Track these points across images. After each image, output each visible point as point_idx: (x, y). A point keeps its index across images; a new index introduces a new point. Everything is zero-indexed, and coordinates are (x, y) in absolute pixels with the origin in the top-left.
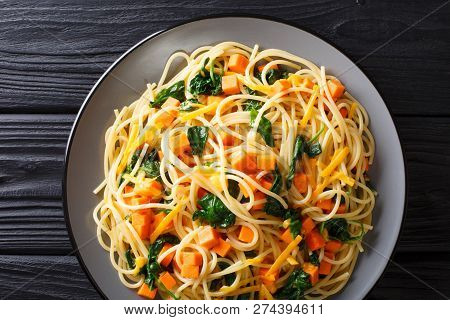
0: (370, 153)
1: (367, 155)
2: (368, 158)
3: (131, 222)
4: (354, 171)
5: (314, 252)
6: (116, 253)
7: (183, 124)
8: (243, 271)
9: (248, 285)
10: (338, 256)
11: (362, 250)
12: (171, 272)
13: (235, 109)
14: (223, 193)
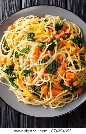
0: (33, 16)
1: (34, 17)
2: (35, 17)
3: (56, 96)
4: (39, 22)
5: (66, 35)
6: (67, 101)
7: (23, 78)
8: (72, 58)
9: (77, 56)
10: (67, 27)
11: (65, 19)
12: (73, 82)
13: (18, 61)
14: (46, 65)
